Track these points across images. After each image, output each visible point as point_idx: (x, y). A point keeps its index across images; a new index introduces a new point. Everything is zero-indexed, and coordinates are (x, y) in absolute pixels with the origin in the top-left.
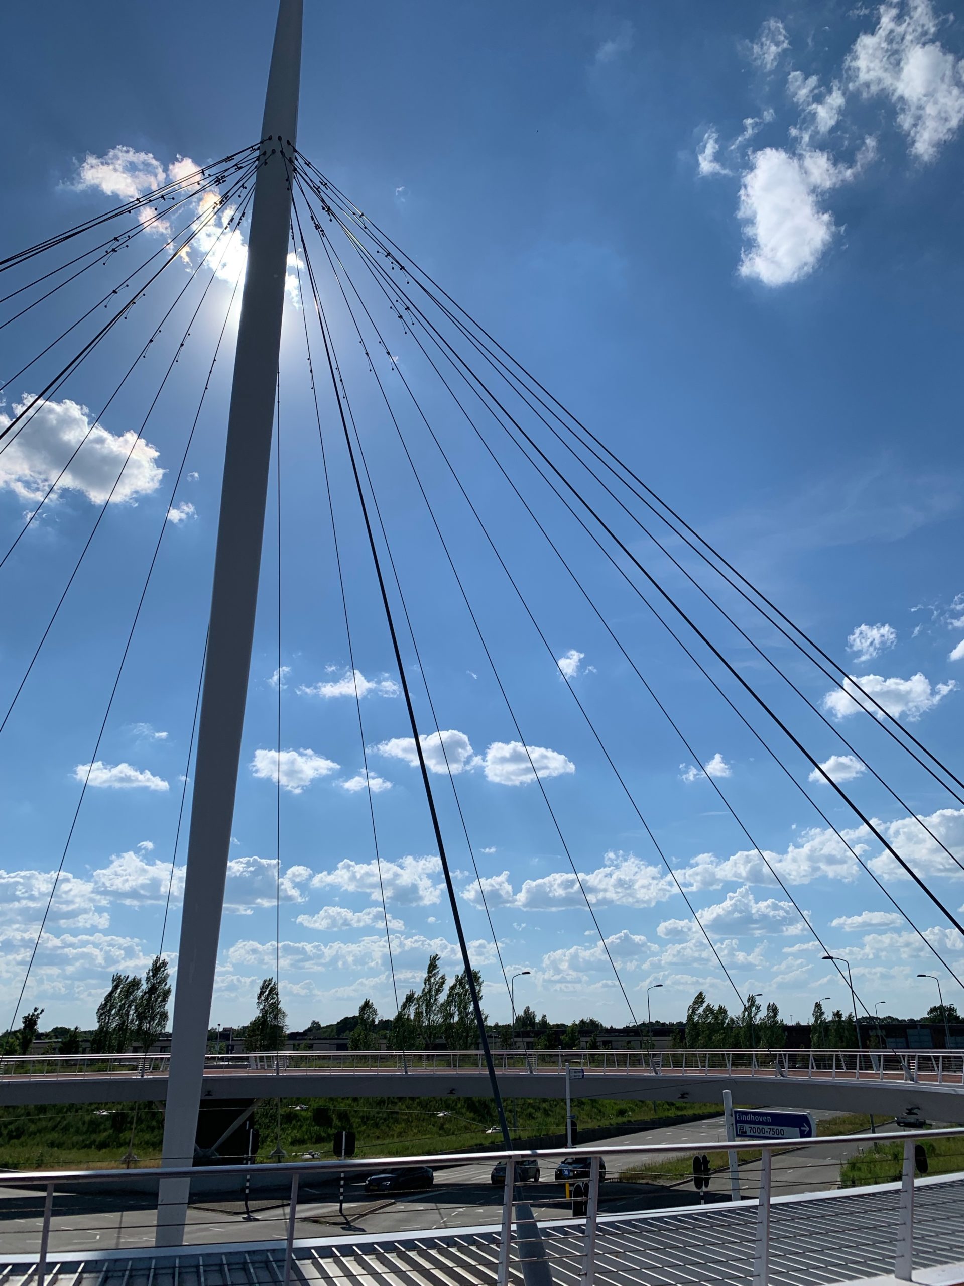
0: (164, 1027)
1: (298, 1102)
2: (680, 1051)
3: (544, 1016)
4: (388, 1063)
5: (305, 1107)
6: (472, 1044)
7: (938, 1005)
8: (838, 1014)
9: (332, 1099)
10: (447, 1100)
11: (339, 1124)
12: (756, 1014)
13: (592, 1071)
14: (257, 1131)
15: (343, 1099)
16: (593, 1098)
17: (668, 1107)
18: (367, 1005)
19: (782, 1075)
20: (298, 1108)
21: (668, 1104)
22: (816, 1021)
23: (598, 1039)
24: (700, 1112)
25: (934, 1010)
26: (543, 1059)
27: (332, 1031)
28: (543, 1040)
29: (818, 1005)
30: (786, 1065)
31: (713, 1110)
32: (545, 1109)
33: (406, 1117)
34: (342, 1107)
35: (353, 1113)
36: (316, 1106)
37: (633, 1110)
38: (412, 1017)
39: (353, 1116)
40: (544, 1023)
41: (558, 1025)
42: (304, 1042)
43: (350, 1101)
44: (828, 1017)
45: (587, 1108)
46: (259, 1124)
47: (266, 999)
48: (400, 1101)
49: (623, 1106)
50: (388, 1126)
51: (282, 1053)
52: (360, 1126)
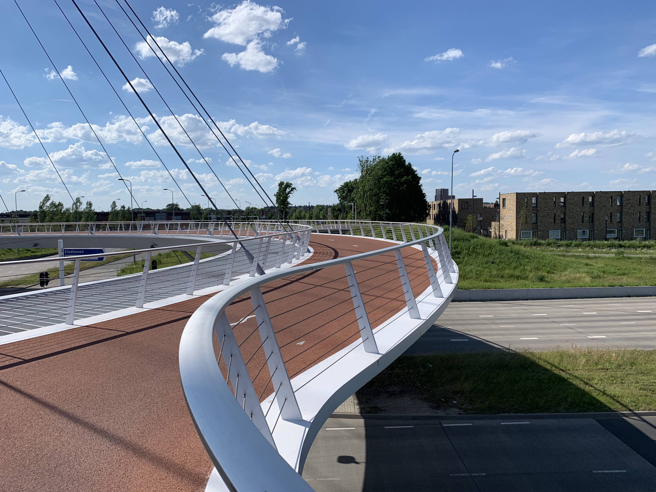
2: (35, 224)
7: (171, 203)
8: (123, 207)
12: (79, 206)
17: (26, 252)
19: (92, 234)
21: (26, 250)
22: (112, 210)
24: (46, 253)
25: (169, 205)
29: (114, 203)
30: (94, 229)
31: (53, 252)
44: (118, 208)
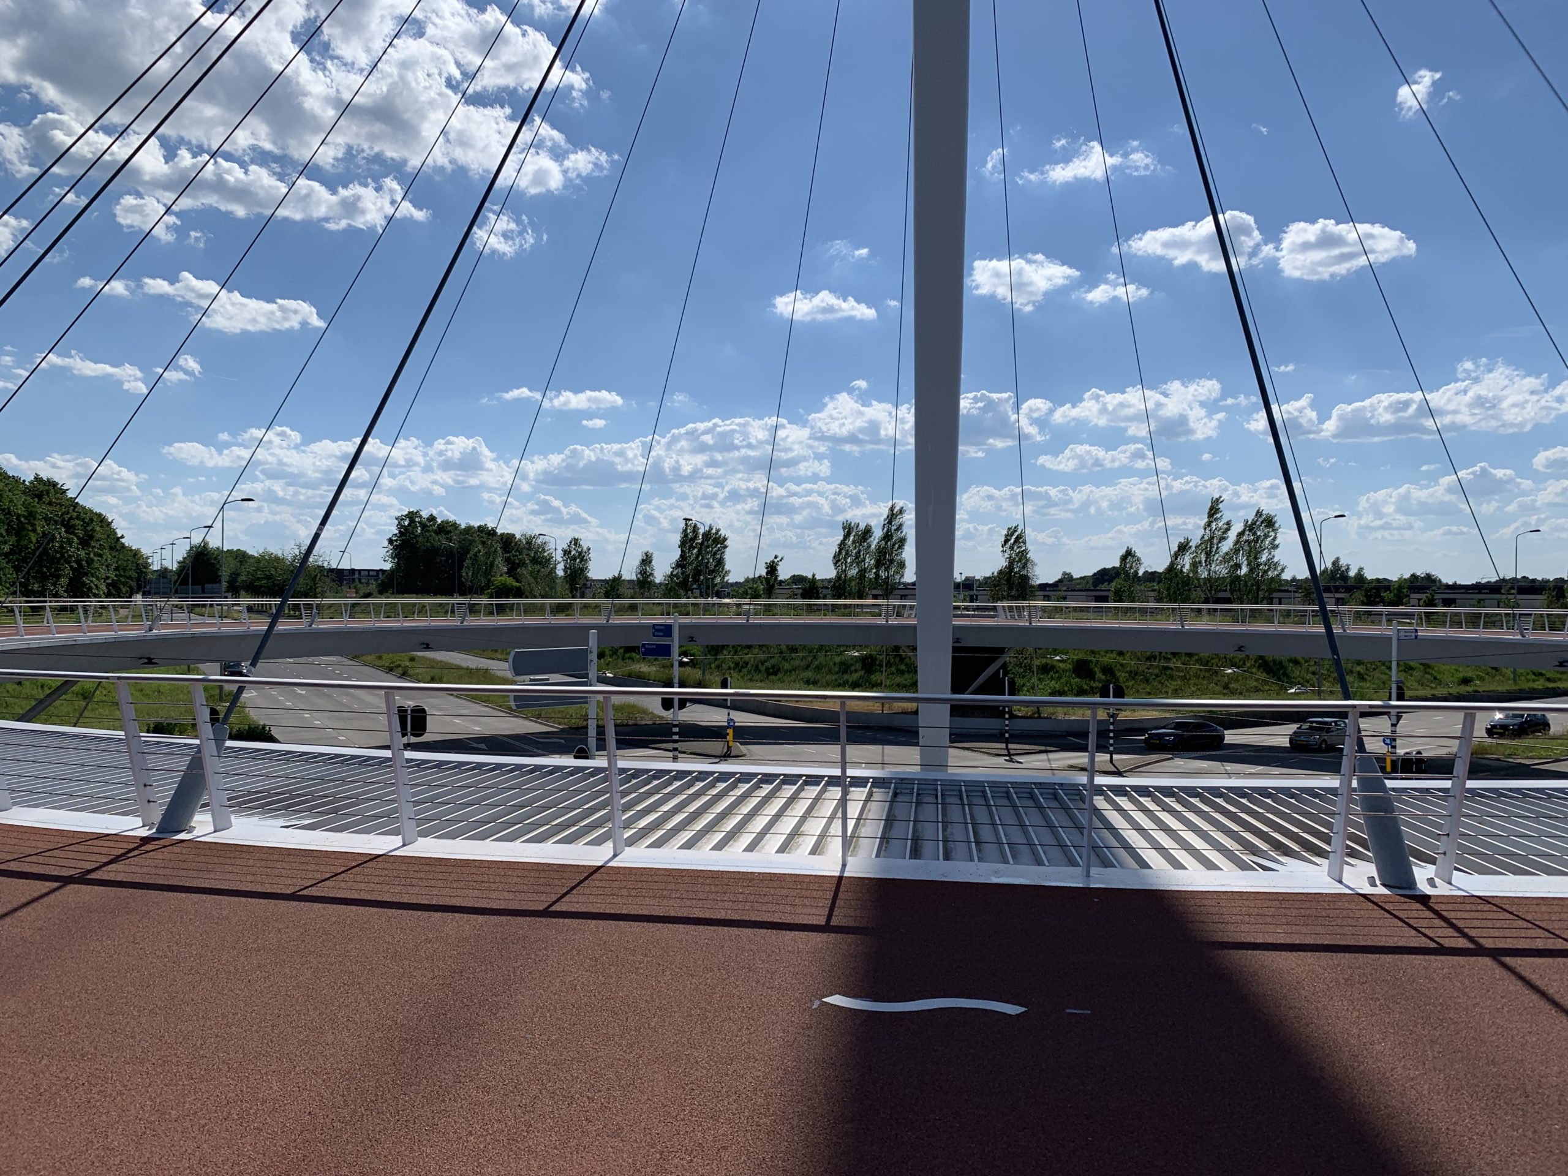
0: (903, 576)
1: (1055, 652)
3: (1361, 569)
4: (1159, 617)
5: (1065, 657)
6: (1264, 598)
9: (1093, 652)
10: (1233, 658)
11: (1103, 677)
13: (1426, 632)
14: (1013, 679)
15: (1106, 652)
16: (1424, 662)
18: (1129, 553)
20: (1058, 658)
23: (1437, 596)
26: (1358, 617)
27: (1088, 582)
28: (1359, 595)
32: (1359, 673)
33: (1182, 674)
34: (1106, 660)
35: (1119, 667)
36: (1076, 658)
37: (1481, 679)
38: (1187, 567)
39: (1119, 671)
40: (1360, 577)
41: (1378, 580)
42: (1057, 593)
43: (1114, 655)
45: (1417, 674)
46: (1014, 673)
47: (1012, 548)
48: (1174, 657)
49: (1470, 674)
50: (1160, 682)
51: (1033, 603)
52: (1127, 680)
